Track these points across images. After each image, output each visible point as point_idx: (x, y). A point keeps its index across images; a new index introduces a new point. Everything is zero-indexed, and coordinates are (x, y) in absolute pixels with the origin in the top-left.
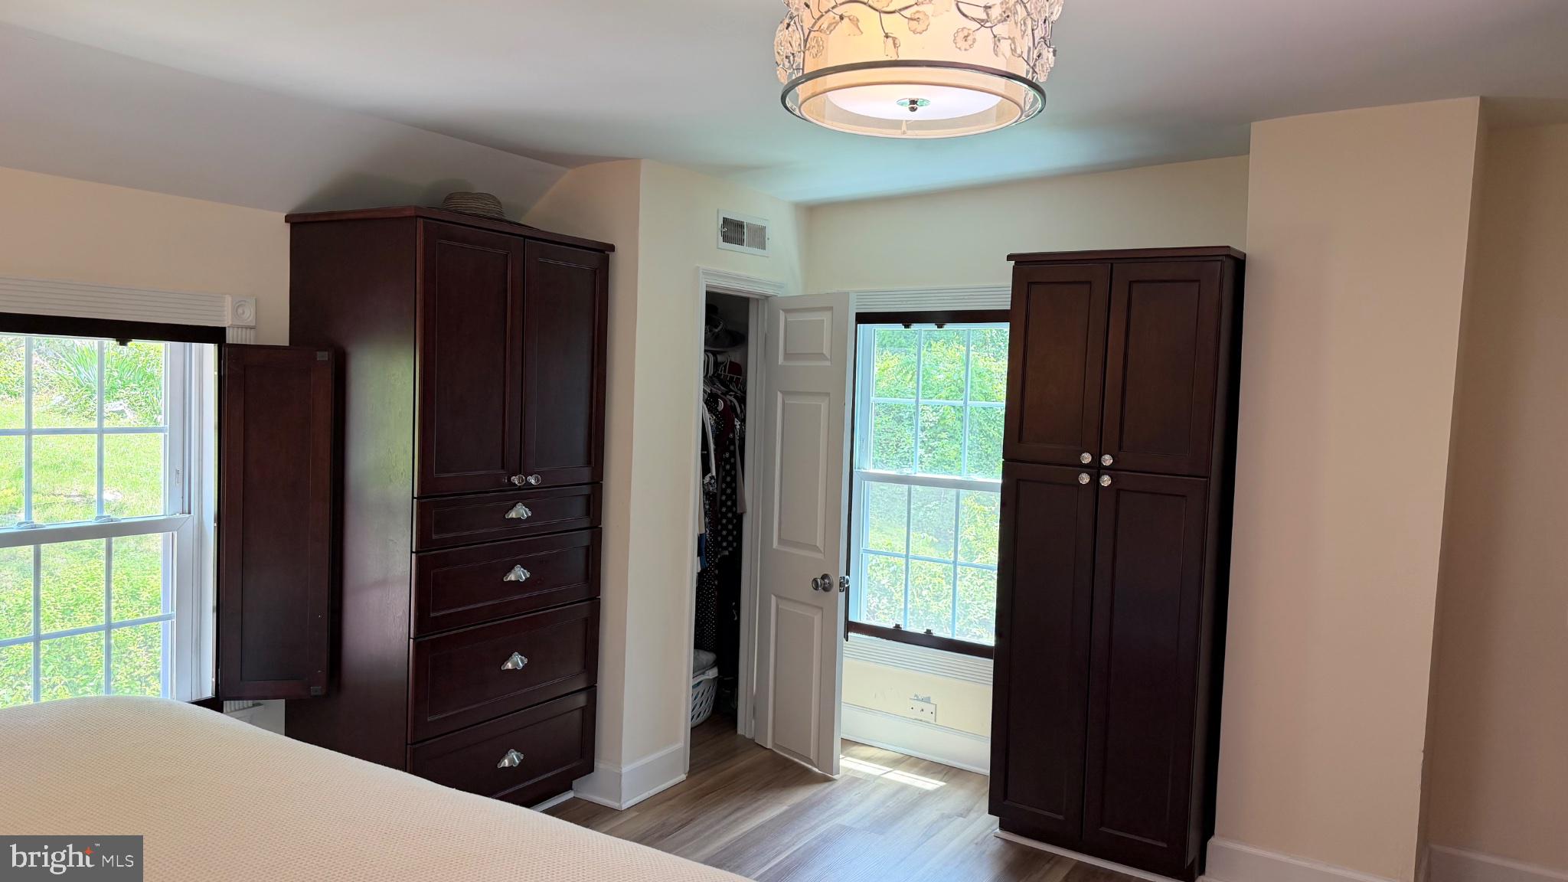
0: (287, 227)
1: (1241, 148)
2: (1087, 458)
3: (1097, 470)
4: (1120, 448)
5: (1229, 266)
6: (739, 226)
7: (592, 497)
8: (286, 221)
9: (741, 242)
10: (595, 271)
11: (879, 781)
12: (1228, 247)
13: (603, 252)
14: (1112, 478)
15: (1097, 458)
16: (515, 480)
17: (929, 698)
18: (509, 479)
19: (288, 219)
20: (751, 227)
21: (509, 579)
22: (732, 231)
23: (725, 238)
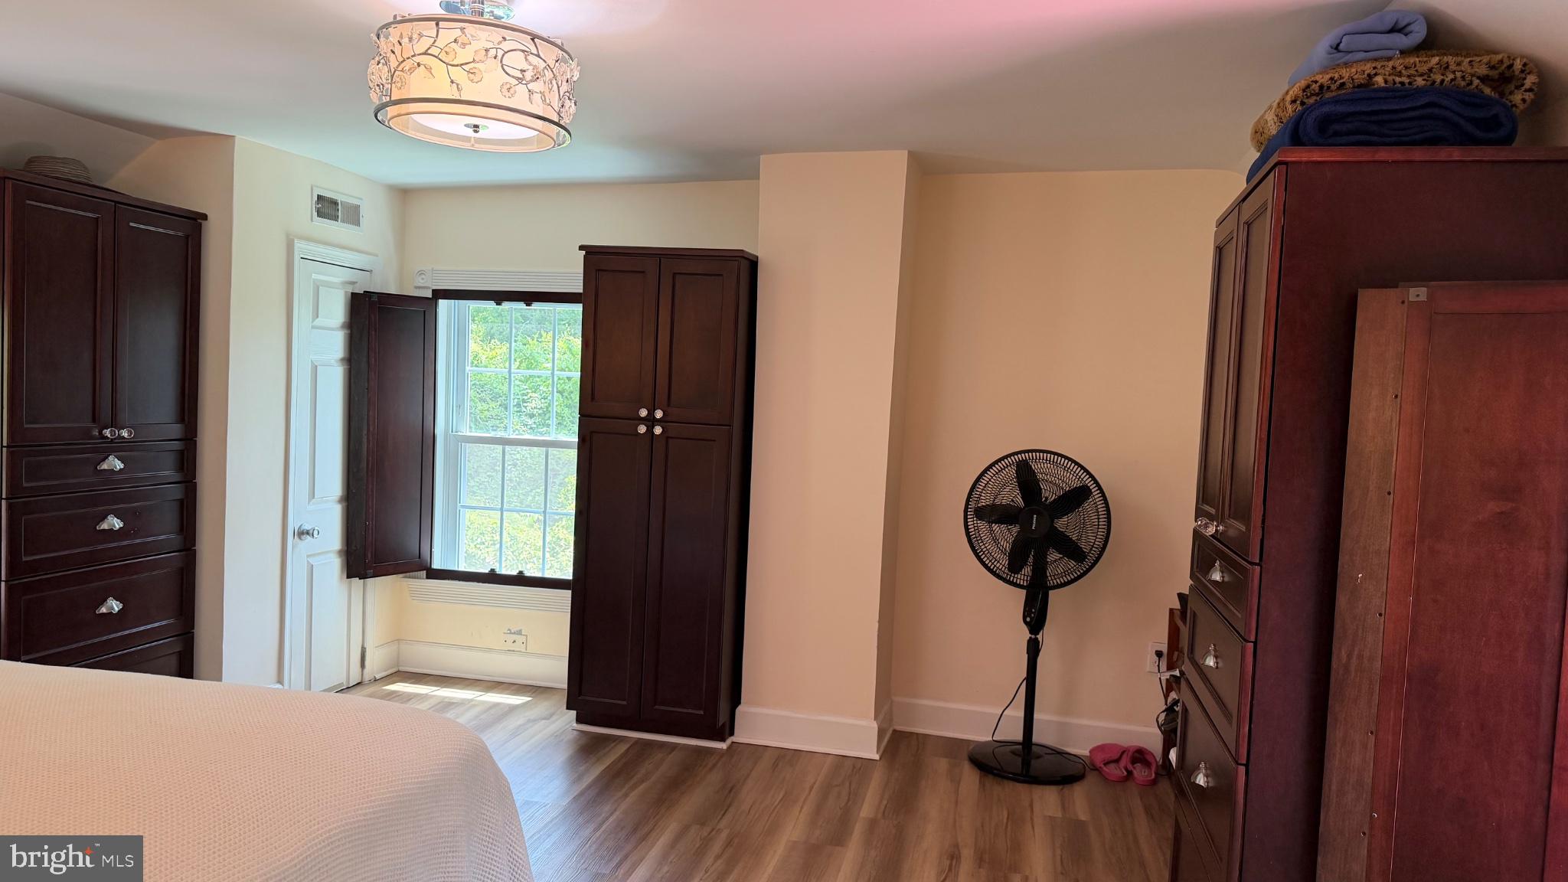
1: (755, 175)
2: (644, 413)
3: (651, 421)
4: (669, 405)
5: (745, 265)
6: (335, 203)
7: (186, 452)
9: (336, 218)
10: (187, 236)
11: (473, 703)
12: (742, 250)
13: (195, 222)
14: (662, 428)
15: (651, 413)
16: (107, 433)
17: (521, 630)
18: (100, 432)
20: (345, 204)
21: (101, 528)
22: (327, 207)
23: (320, 214)
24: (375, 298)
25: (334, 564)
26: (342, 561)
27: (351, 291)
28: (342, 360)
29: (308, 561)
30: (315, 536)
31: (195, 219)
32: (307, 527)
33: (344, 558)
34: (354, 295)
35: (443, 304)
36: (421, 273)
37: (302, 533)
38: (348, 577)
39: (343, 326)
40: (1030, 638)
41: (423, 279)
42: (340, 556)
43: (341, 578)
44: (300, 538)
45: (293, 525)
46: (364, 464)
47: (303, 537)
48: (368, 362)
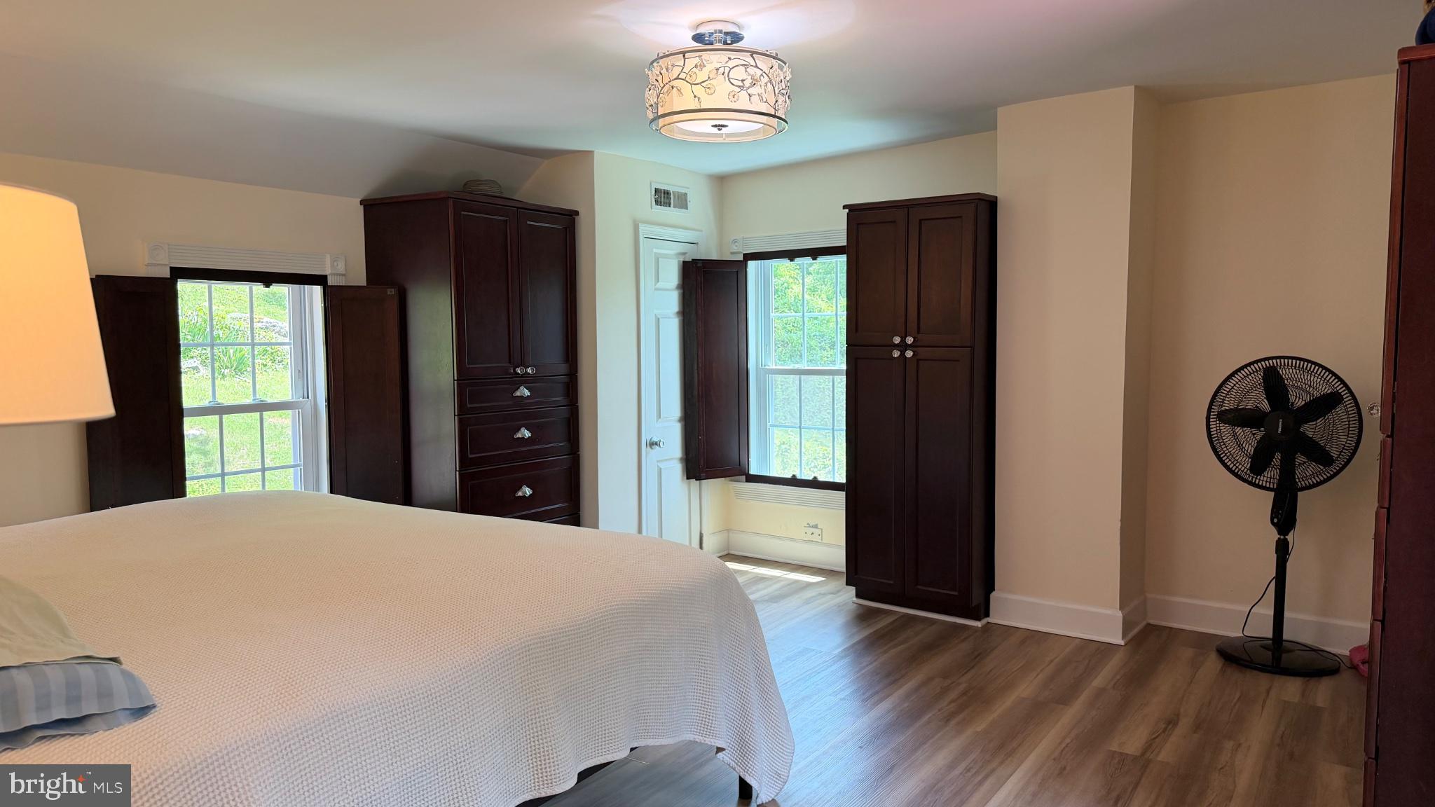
0: (361, 208)
1: (993, 127)
2: (897, 340)
3: (903, 347)
4: (918, 333)
5: (987, 206)
6: (667, 193)
7: (569, 384)
8: (361, 204)
9: (669, 205)
10: (566, 229)
12: (980, 193)
14: (913, 352)
15: (903, 339)
16: (518, 370)
17: (817, 525)
18: (514, 370)
19: (362, 202)
20: (675, 193)
21: (517, 437)
22: (663, 197)
23: (658, 203)
24: (700, 265)
25: (677, 469)
26: (683, 467)
27: (682, 260)
28: (678, 313)
29: (658, 466)
30: (662, 446)
31: (571, 216)
32: (655, 439)
33: (684, 464)
34: (684, 262)
35: (752, 264)
36: (735, 241)
37: (652, 444)
38: (688, 479)
39: (678, 287)
40: (1279, 538)
41: (736, 246)
42: (682, 463)
43: (683, 480)
44: (652, 448)
45: (645, 438)
46: (696, 393)
47: (653, 447)
48: (697, 313)
